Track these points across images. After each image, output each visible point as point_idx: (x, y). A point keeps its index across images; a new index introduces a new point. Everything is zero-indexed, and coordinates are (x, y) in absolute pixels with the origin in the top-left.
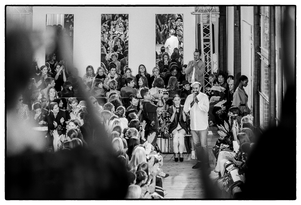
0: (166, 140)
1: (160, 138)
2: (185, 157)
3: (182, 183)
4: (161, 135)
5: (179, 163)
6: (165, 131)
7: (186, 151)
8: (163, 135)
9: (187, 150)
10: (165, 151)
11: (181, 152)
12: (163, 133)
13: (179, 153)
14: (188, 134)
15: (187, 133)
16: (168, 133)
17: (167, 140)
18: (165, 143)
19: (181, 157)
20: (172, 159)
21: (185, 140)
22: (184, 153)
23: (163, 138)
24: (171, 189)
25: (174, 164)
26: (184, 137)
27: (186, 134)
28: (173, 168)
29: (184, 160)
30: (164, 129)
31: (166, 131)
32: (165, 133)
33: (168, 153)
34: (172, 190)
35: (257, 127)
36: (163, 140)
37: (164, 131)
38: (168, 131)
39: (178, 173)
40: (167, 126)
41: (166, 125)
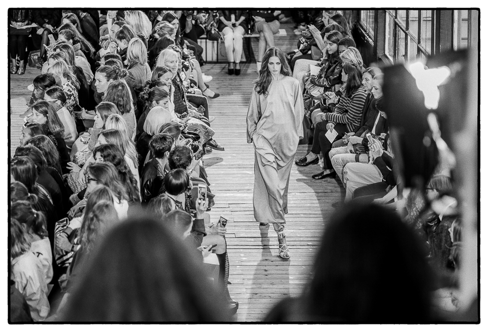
0: (213, 43)
1: (205, 40)
2: (243, 68)
3: (238, 106)
4: (207, 35)
5: (233, 77)
6: (213, 29)
7: (244, 60)
8: (210, 35)
9: (246, 58)
10: (212, 59)
11: (238, 61)
12: (209, 32)
13: (234, 63)
14: (248, 34)
15: (247, 32)
16: (217, 32)
17: (216, 42)
18: (213, 47)
19: (238, 67)
20: (224, 70)
21: (243, 43)
22: (241, 62)
23: (209, 40)
24: (221, 114)
25: (226, 79)
26: (243, 39)
27: (245, 34)
28: (224, 84)
29: (242, 72)
30: (212, 25)
31: (215, 30)
32: (213, 32)
33: (217, 62)
34: (223, 116)
35: (356, 22)
36: (209, 43)
37: (211, 29)
38: (218, 28)
39: (232, 91)
40: (216, 21)
41: (214, 20)
